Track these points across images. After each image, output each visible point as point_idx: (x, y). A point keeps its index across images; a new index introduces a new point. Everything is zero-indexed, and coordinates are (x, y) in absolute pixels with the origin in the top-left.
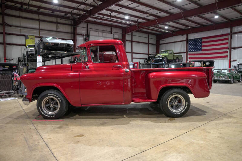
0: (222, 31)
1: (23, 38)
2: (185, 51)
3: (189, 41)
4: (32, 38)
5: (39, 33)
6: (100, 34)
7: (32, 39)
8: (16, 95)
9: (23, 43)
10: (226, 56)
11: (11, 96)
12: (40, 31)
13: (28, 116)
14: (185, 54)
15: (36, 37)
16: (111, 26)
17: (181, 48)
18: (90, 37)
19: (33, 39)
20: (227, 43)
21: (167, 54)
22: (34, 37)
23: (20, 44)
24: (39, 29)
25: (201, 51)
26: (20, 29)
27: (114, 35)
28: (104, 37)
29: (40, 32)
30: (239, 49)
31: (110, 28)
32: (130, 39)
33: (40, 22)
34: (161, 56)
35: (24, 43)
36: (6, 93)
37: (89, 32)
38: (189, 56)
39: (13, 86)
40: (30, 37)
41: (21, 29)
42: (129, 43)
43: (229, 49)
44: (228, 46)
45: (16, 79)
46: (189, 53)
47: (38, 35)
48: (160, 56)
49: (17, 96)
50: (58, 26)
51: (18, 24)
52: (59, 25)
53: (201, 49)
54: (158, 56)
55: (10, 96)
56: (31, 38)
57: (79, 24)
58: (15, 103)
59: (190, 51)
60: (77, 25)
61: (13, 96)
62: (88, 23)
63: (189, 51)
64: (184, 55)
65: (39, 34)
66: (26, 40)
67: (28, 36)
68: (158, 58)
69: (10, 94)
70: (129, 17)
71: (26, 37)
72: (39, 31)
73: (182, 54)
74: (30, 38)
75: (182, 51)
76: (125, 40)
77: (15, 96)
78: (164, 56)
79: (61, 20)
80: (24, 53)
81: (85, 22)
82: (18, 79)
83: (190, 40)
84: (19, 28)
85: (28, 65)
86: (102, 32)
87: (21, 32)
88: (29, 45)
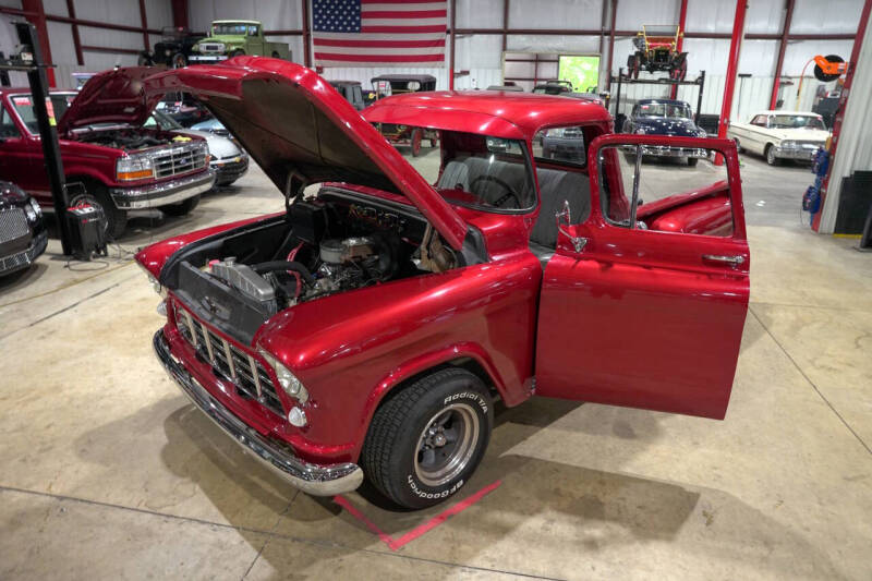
2: (300, 27)
10: (440, 58)
14: (301, 38)
17: (282, 12)
20: (442, 13)
21: (240, 39)
25: (359, 31)
30: (476, 36)
34: (222, 48)
38: (314, 49)
43: (447, 32)
44: (446, 21)
46: (314, 35)
48: (216, 48)
53: (358, 23)
54: (208, 48)
59: (320, 29)
63: (314, 30)
64: (296, 45)
68: (208, 54)
73: (286, 39)
75: (288, 27)
78: (233, 48)
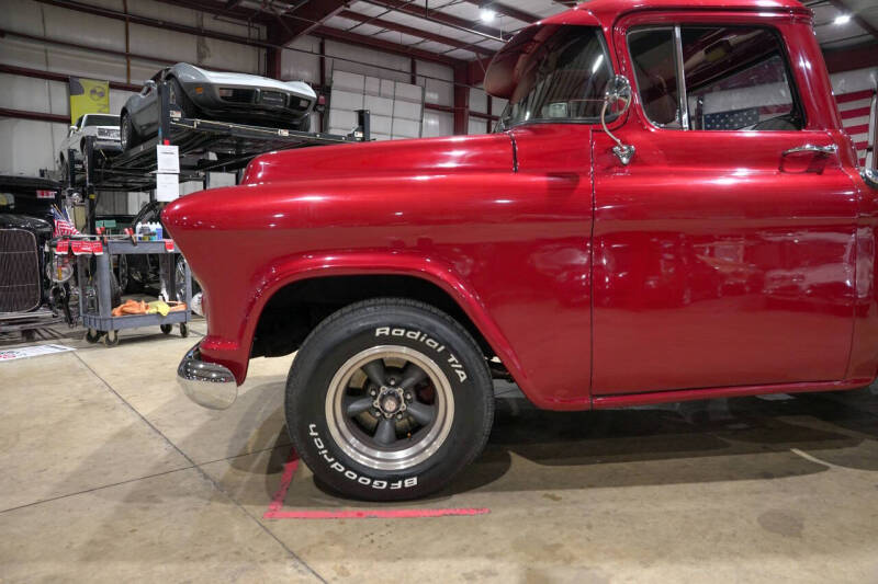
0: (843, 81)
1: (61, 88)
3: (708, 121)
4: (99, 90)
5: (128, 69)
6: (373, 83)
7: (96, 97)
8: (65, 329)
9: (59, 108)
11: (37, 336)
12: (132, 62)
13: (205, 468)
15: (113, 86)
16: (414, 55)
18: (334, 93)
19: (102, 95)
20: (866, 129)
22: (106, 87)
23: (48, 112)
24: (128, 56)
26: (46, 51)
27: (424, 90)
28: (386, 97)
29: (132, 68)
31: (410, 60)
32: (484, 110)
33: (131, 25)
35: (63, 112)
36: (12, 322)
37: (327, 75)
39: (47, 284)
40: (87, 85)
41: (51, 48)
42: (480, 124)
43: (870, 149)
44: (868, 137)
45: (70, 249)
47: (123, 80)
49: (65, 336)
50: (205, 47)
51: (35, 28)
52: (208, 40)
55: (29, 336)
56: (93, 92)
57: (291, 38)
58: (75, 373)
60: (285, 42)
61: (46, 335)
62: (323, 39)
65: (128, 75)
66: (73, 97)
67: (81, 81)
69: (28, 326)
70: (496, 16)
71: (72, 85)
72: (128, 62)
74: (87, 90)
76: (466, 112)
77: (56, 338)
79: (215, 18)
80: (73, 147)
81: (314, 33)
82: (78, 249)
83: (713, 116)
84: (42, 46)
85: (93, 197)
86: (380, 77)
87: (47, 64)
88: (89, 117)
